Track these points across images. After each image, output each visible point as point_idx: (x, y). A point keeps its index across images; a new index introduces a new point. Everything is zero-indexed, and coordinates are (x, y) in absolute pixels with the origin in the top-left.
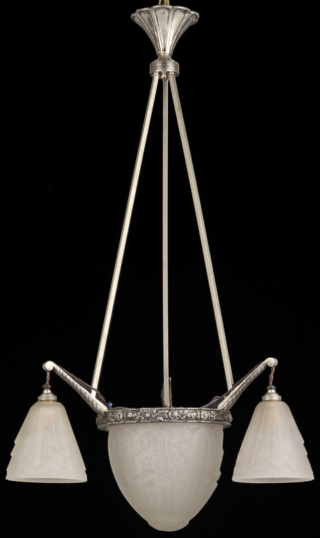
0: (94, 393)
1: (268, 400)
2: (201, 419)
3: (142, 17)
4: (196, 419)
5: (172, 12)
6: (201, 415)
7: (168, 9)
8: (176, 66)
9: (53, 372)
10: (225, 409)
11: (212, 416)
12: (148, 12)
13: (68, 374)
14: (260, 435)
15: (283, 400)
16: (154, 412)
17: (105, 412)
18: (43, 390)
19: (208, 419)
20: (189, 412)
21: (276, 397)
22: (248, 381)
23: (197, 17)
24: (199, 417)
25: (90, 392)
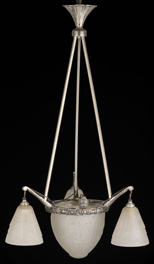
0: (46, 198)
1: (129, 207)
2: (96, 213)
3: (69, 8)
4: (95, 213)
5: (84, 8)
6: (96, 211)
8: (85, 33)
9: (27, 191)
10: (107, 207)
11: (101, 211)
12: (73, 7)
13: (34, 191)
14: (125, 226)
16: (75, 211)
17: (51, 208)
18: (23, 200)
19: (100, 213)
20: (91, 211)
21: (132, 205)
22: (119, 195)
24: (96, 212)
25: (44, 198)
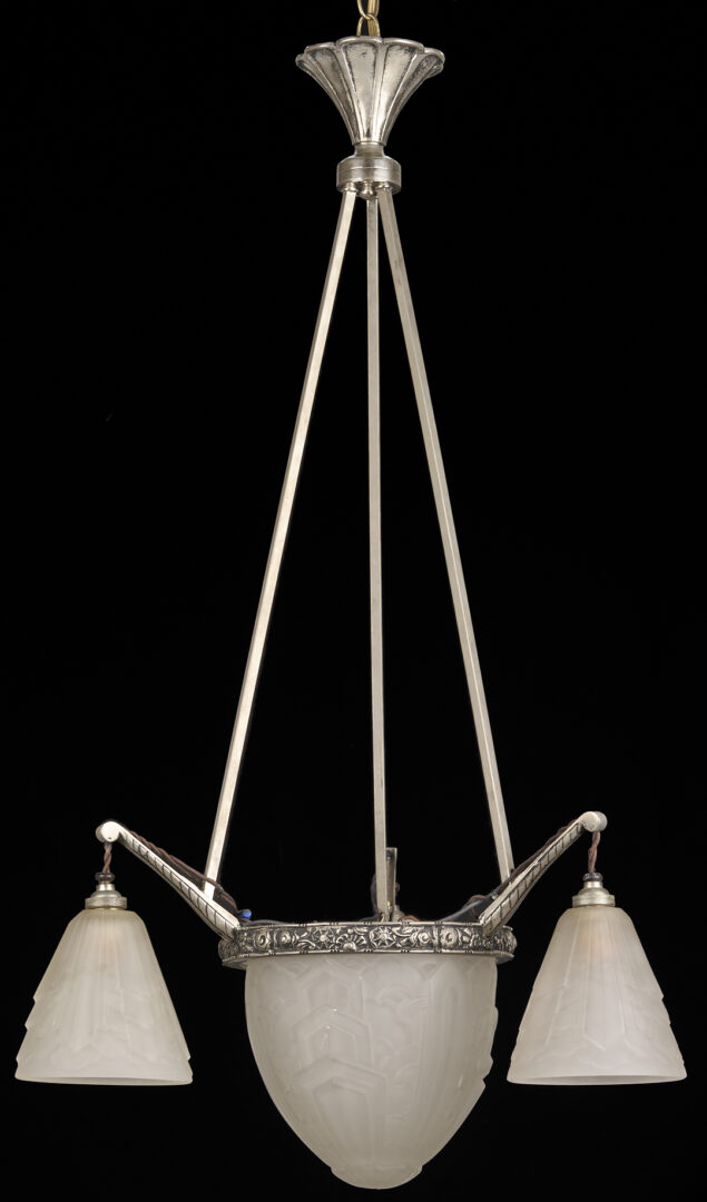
0: (210, 889)
1: (585, 906)
2: (440, 945)
3: (318, 63)
4: (430, 945)
5: (382, 52)
6: (440, 937)
7: (374, 45)
8: (393, 170)
9: (119, 845)
11: (465, 939)
12: (330, 52)
13: (152, 850)
14: (565, 984)
15: (618, 904)
16: (338, 931)
17: (234, 931)
18: (97, 883)
19: (456, 946)
20: (414, 931)
21: (603, 898)
22: (544, 862)
23: (439, 61)
24: (436, 942)
25: (201, 887)
